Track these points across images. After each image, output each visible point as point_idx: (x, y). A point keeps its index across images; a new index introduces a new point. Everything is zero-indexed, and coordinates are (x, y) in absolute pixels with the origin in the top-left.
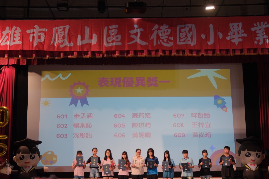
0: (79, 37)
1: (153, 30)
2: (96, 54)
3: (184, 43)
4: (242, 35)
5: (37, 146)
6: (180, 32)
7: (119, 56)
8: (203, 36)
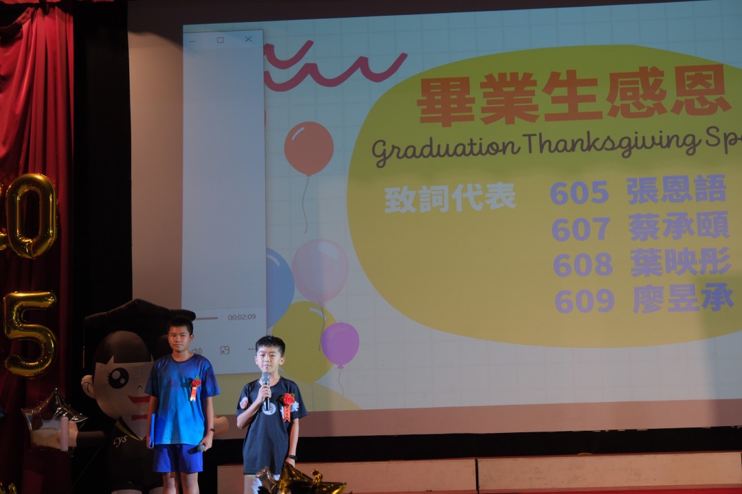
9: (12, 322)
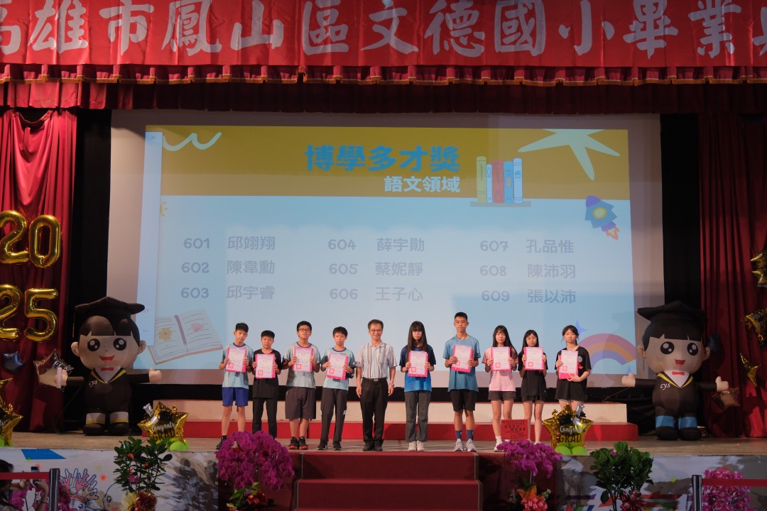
0: (238, 28)
1: (432, 12)
2: (282, 74)
3: (512, 49)
4: (664, 31)
5: (132, 317)
6: (504, 19)
7: (341, 82)
8: (564, 32)
9: (29, 308)
